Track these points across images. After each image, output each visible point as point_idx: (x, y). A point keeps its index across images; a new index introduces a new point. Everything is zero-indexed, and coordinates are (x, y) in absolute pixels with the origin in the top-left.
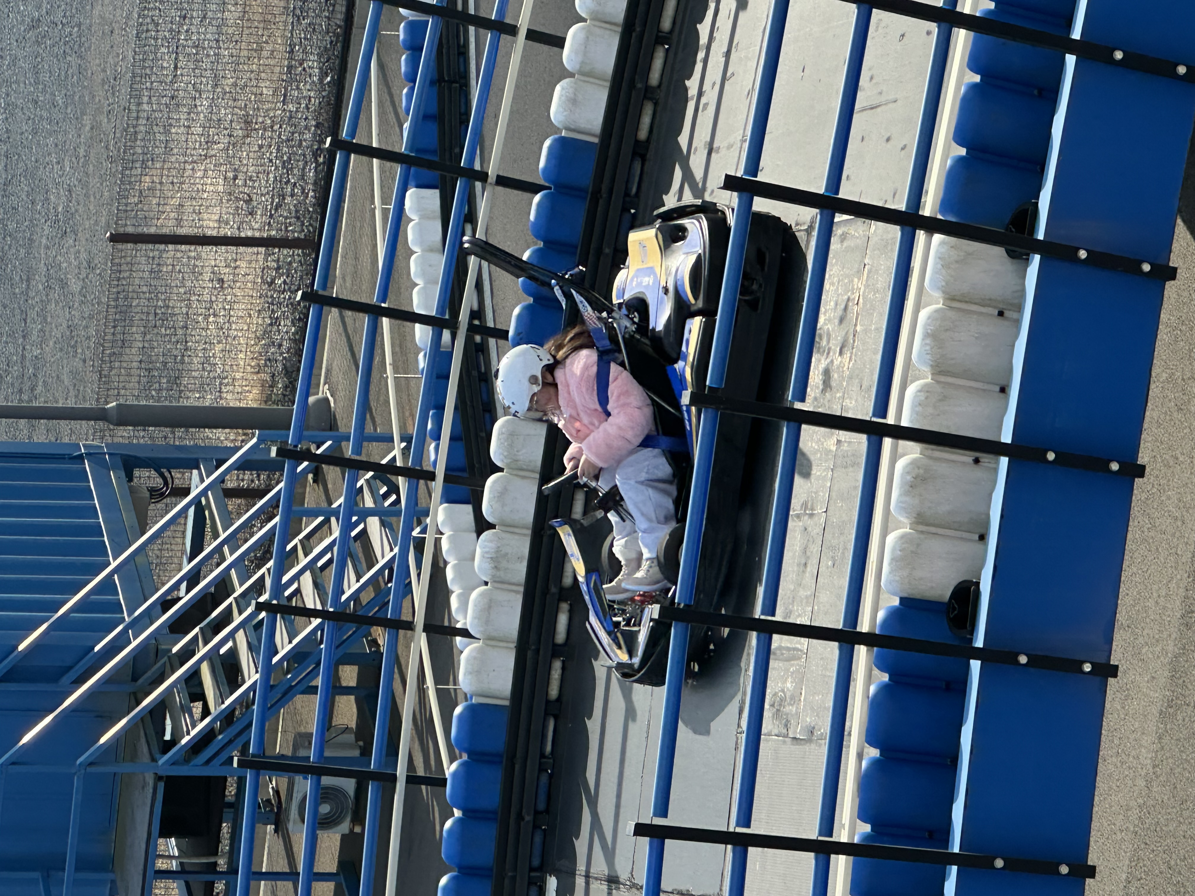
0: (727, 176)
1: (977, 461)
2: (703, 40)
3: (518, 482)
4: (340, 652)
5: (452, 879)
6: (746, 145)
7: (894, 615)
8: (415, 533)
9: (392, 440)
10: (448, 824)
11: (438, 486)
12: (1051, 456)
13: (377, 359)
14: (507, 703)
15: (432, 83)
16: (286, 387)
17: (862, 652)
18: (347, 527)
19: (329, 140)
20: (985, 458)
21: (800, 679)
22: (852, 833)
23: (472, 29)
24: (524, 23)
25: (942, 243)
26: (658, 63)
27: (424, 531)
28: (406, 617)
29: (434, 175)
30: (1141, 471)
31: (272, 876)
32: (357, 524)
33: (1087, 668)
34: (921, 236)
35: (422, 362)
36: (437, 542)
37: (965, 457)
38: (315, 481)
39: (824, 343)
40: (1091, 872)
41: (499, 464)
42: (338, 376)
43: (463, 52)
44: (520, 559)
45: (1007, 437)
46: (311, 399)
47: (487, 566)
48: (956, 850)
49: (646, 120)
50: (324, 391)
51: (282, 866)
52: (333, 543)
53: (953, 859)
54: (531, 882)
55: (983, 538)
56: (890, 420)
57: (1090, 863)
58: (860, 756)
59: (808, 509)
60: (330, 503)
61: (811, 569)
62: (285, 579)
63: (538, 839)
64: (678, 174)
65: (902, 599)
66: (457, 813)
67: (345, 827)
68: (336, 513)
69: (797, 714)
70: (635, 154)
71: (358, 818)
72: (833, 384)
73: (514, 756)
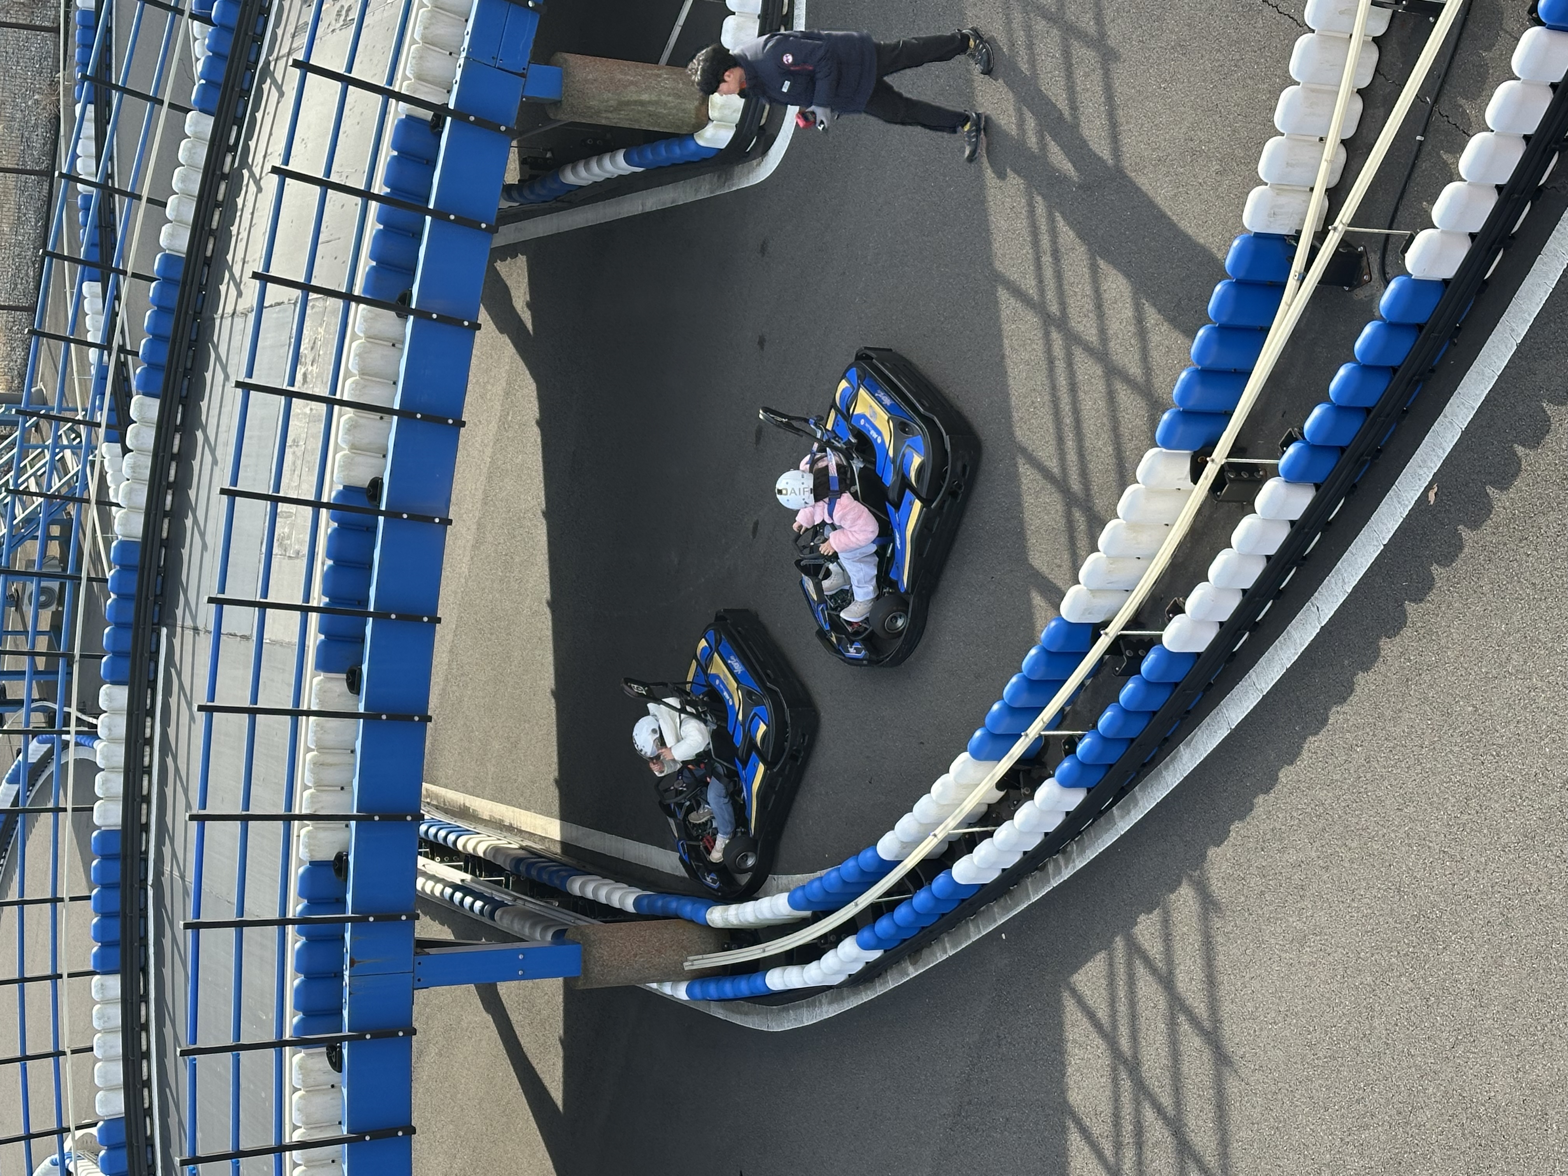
0: (254, 272)
1: (381, 418)
2: (240, 206)
3: (144, 429)
4: (51, 518)
5: (110, 630)
6: (263, 260)
7: (340, 494)
8: (90, 458)
9: (77, 411)
10: (109, 602)
11: (102, 431)
12: (419, 416)
13: (69, 369)
14: (140, 540)
15: (95, 227)
16: (19, 383)
17: (324, 512)
18: (54, 454)
19: (41, 251)
20: (386, 417)
21: (292, 526)
22: (319, 602)
23: (117, 196)
24: (145, 194)
25: (364, 309)
26: (216, 217)
27: (95, 457)
28: (85, 496)
29: (97, 272)
30: (463, 424)
31: (15, 633)
32: (58, 453)
33: (437, 520)
34: (353, 305)
35: (93, 371)
36: (102, 462)
37: (376, 416)
38: (36, 431)
39: (303, 360)
40: (439, 620)
41: (135, 419)
42: (48, 377)
43: (113, 212)
44: (146, 467)
45: (397, 406)
46: (33, 390)
47: (129, 471)
48: (372, 610)
49: (210, 246)
50: (40, 385)
51: (20, 628)
52: (46, 463)
53: (370, 614)
54: (153, 630)
55: (384, 456)
56: (338, 397)
57: (438, 616)
58: (323, 564)
59: (296, 442)
60: (44, 442)
61: (297, 472)
62: (20, 481)
63: (157, 609)
64: (227, 275)
65: (344, 487)
66: (113, 596)
67: (53, 608)
68: (47, 447)
69: (291, 544)
70: (205, 263)
71: (61, 602)
72: (308, 380)
73: (144, 567)
